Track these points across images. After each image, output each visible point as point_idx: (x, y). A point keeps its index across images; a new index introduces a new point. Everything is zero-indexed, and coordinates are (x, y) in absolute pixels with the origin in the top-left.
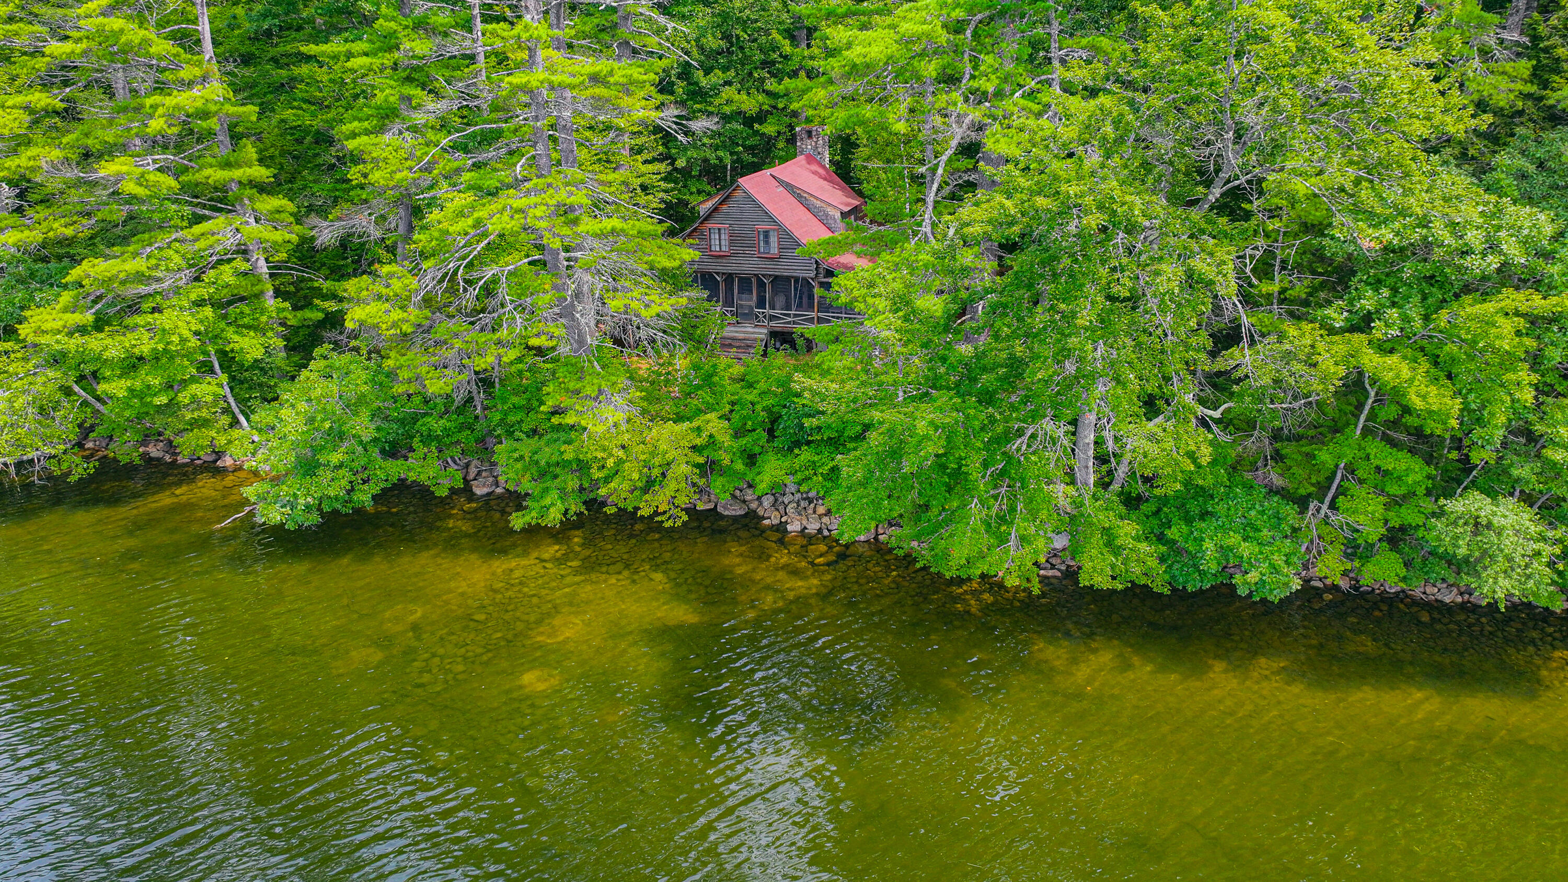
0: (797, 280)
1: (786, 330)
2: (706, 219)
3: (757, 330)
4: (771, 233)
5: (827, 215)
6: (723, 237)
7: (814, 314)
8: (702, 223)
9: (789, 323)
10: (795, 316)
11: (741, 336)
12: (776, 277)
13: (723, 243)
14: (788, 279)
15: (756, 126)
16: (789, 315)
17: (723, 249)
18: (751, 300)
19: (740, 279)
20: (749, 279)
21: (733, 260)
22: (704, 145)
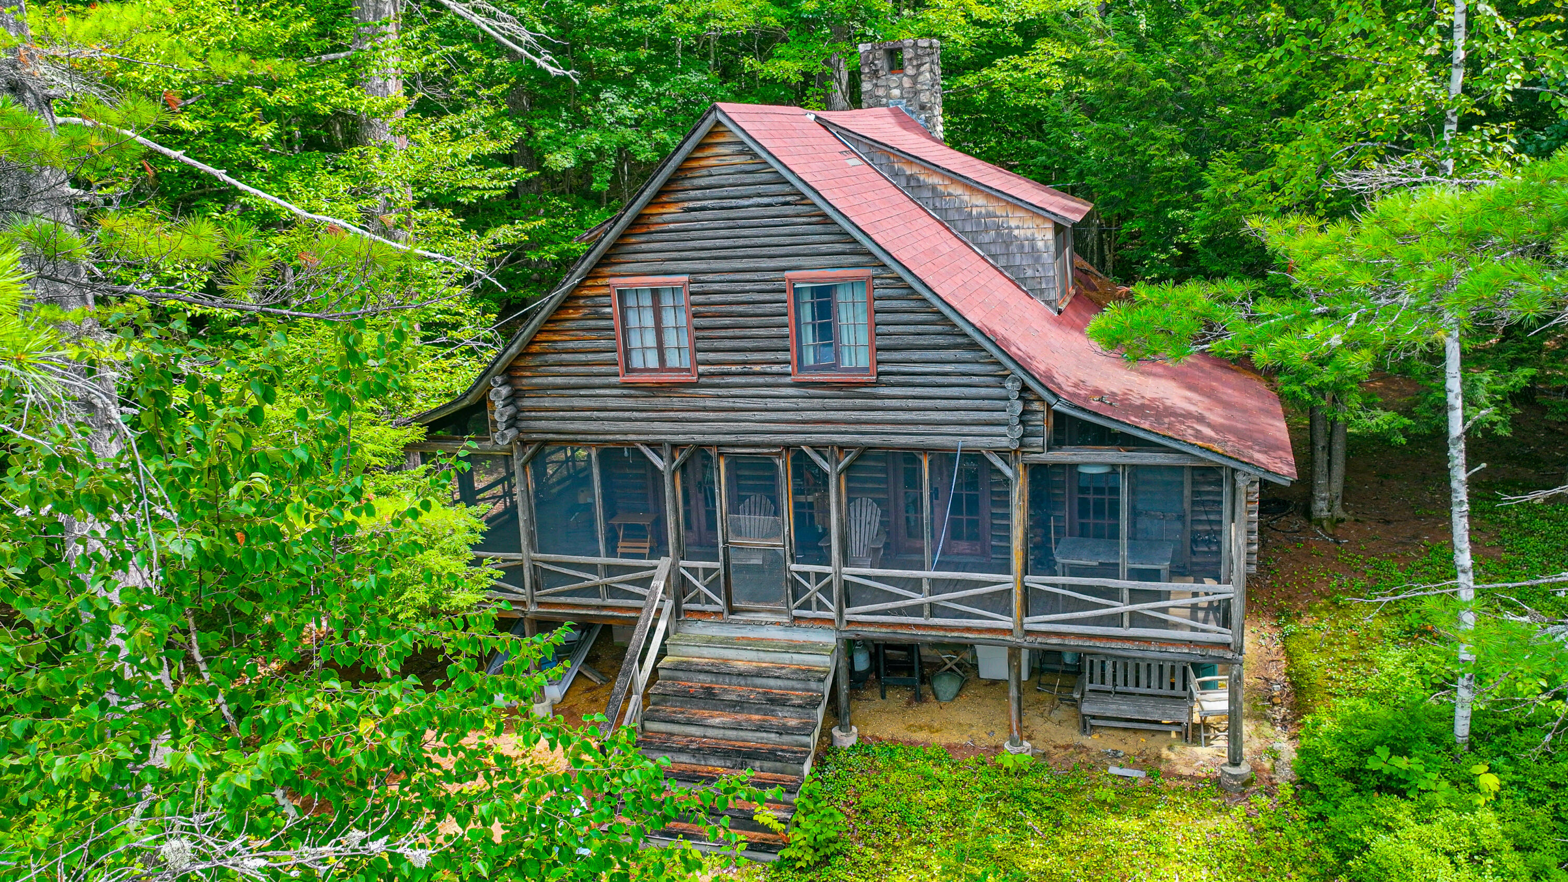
0: (942, 457)
1: (904, 635)
2: (606, 260)
3: (799, 636)
4: (842, 296)
5: (1008, 240)
6: (669, 319)
7: (1010, 581)
8: (592, 274)
9: (916, 610)
10: (937, 586)
11: (743, 660)
12: (865, 452)
13: (670, 339)
14: (910, 456)
15: (749, 62)
16: (915, 586)
17: (673, 360)
18: (776, 531)
19: (735, 463)
20: (767, 464)
21: (707, 398)
22: (621, 121)
